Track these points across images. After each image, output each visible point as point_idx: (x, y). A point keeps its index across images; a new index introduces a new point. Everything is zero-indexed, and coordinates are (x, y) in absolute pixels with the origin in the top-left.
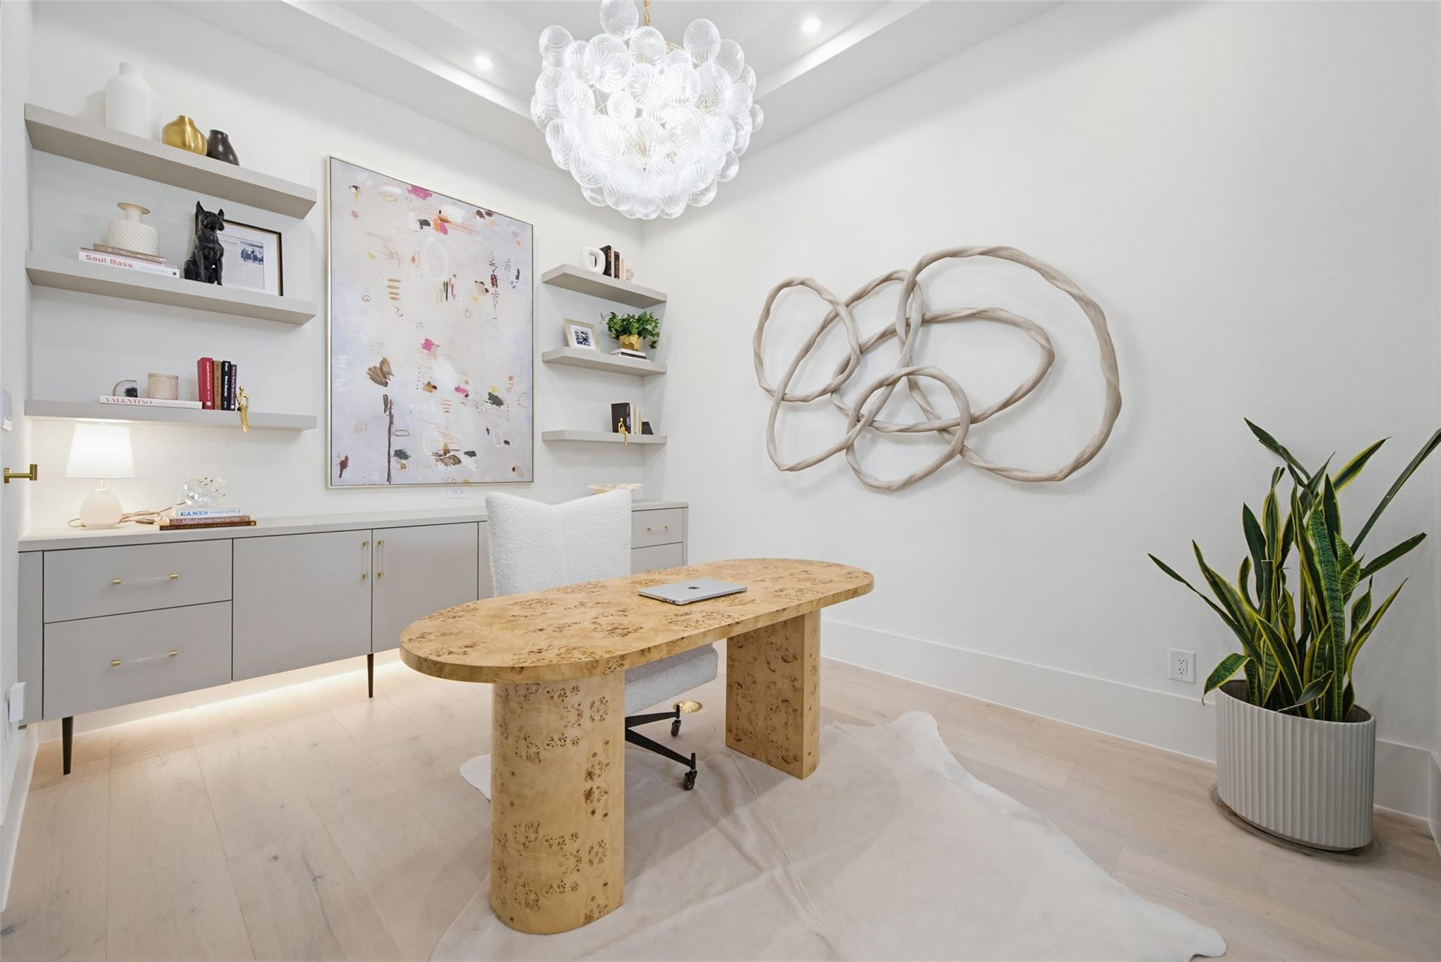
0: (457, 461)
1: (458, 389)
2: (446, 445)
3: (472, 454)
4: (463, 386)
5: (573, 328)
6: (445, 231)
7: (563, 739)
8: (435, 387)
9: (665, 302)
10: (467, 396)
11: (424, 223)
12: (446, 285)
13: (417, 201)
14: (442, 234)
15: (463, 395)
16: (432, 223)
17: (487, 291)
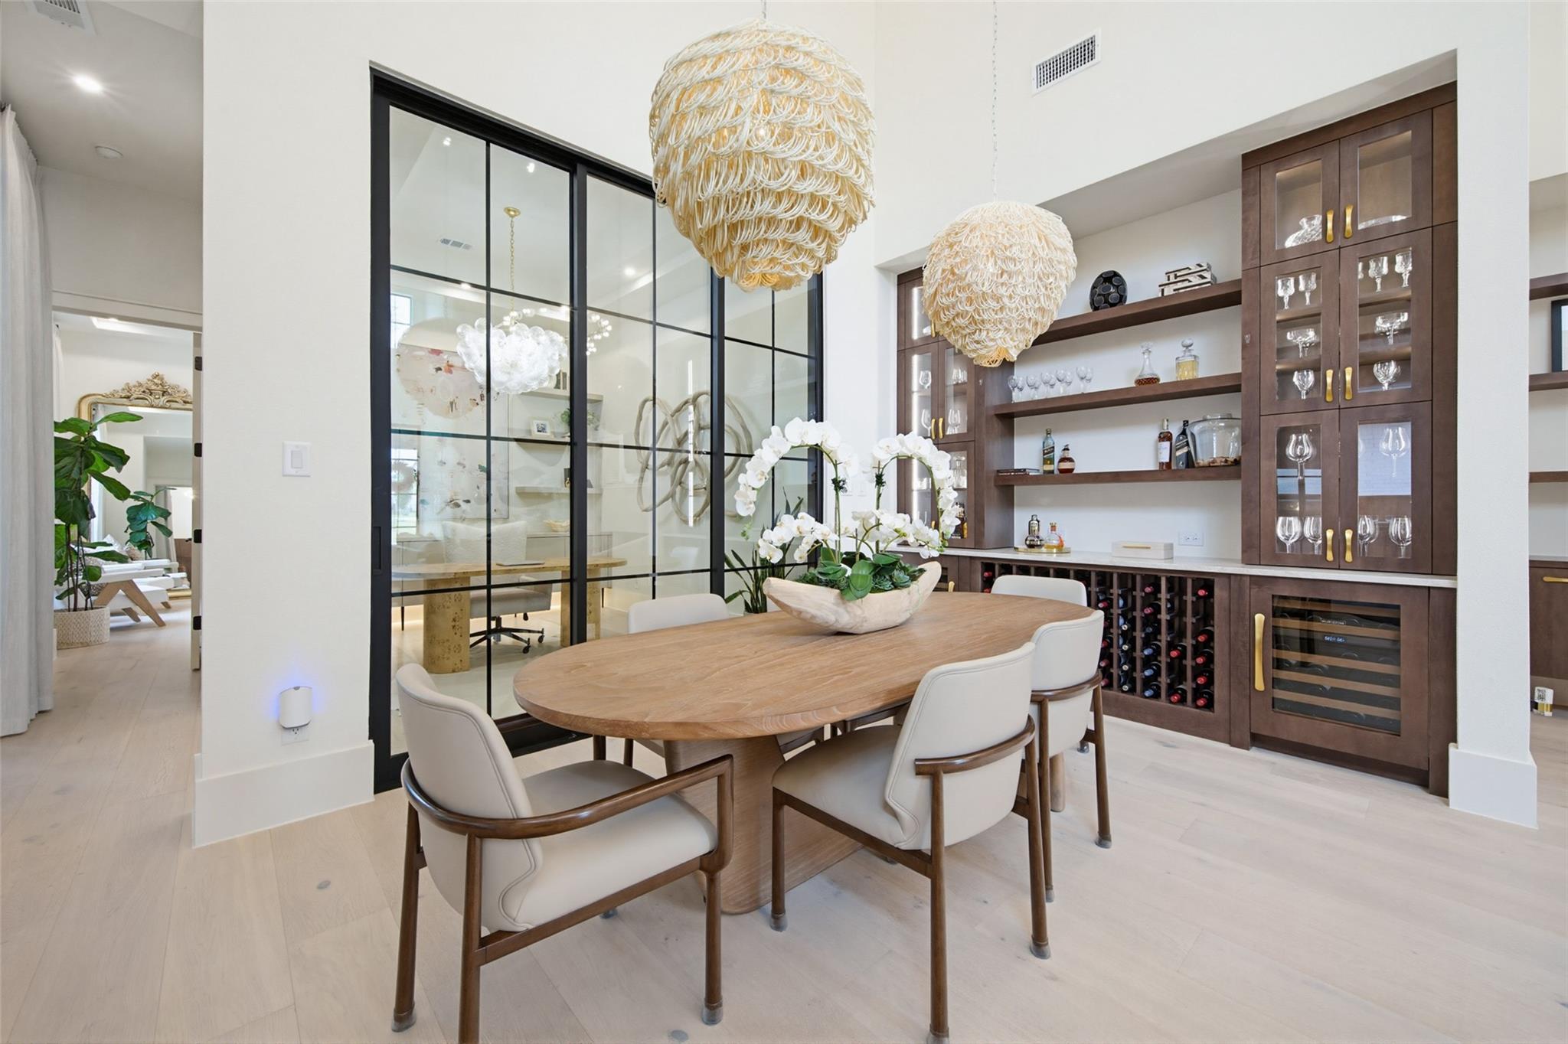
0: (458, 505)
1: (459, 464)
2: (452, 497)
3: (468, 501)
4: (462, 461)
5: (535, 422)
6: (451, 372)
7: (444, 606)
8: (445, 463)
9: (601, 401)
10: (464, 467)
11: (439, 369)
12: (452, 403)
13: (434, 357)
14: (449, 374)
15: (461, 467)
16: (443, 368)
17: (477, 404)
